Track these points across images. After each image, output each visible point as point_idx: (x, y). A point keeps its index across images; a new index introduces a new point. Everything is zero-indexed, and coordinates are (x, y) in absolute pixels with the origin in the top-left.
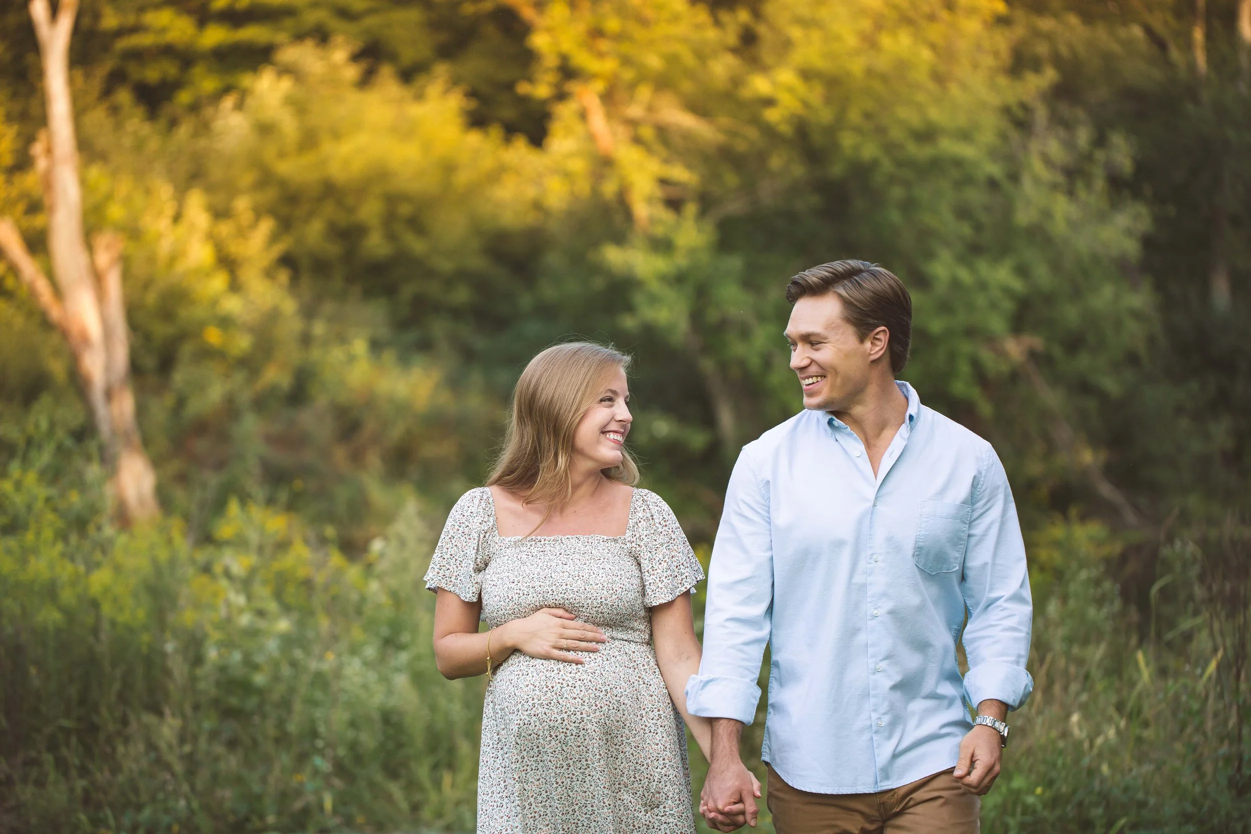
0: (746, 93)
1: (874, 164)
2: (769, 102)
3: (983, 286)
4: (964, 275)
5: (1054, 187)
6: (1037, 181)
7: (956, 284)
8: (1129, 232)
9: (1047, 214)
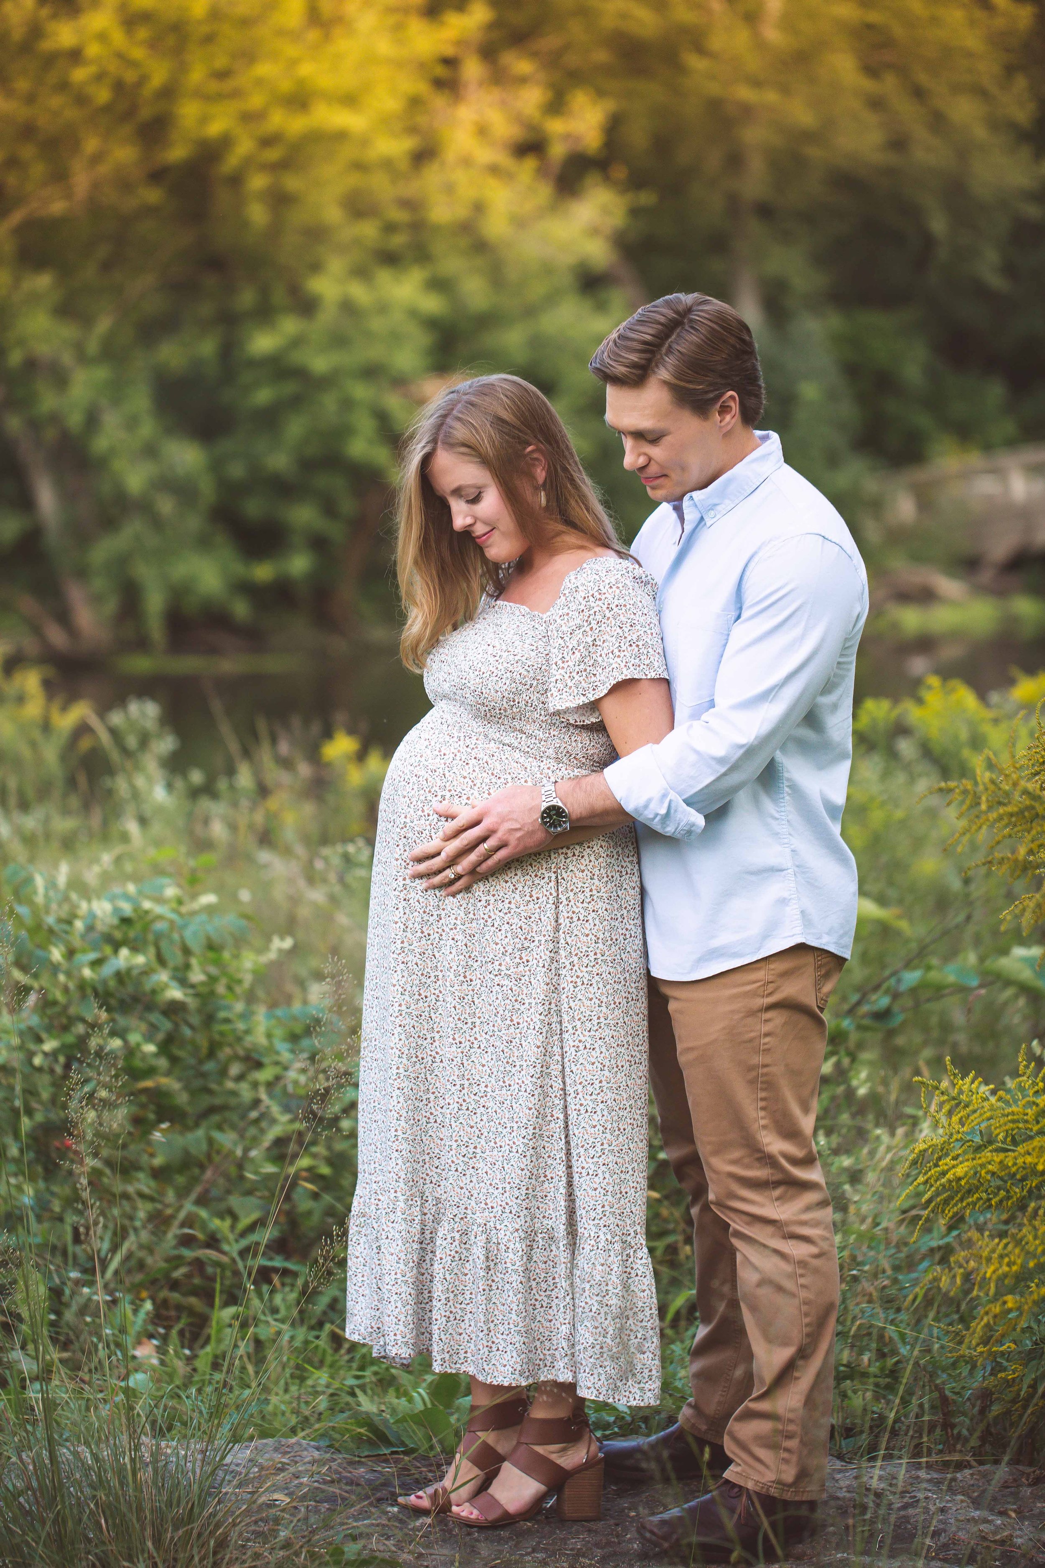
0: (46, 45)
1: (225, 142)
2: (75, 55)
3: (383, 308)
4: (359, 292)
5: (494, 170)
6: (466, 162)
7: (348, 307)
8: (594, 231)
9: (479, 207)
